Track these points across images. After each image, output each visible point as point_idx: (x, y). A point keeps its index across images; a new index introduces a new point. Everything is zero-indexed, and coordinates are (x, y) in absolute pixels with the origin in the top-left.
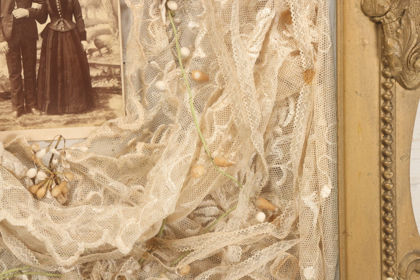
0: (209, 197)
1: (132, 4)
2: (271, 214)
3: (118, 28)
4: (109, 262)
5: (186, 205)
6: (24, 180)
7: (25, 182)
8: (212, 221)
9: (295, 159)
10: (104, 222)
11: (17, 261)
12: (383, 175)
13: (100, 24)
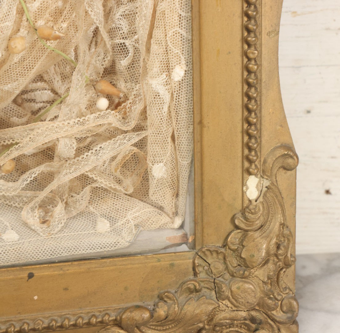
0: (40, 78)
2: (117, 101)
5: (6, 88)
8: (45, 107)
9: (142, 33)
12: (245, 54)
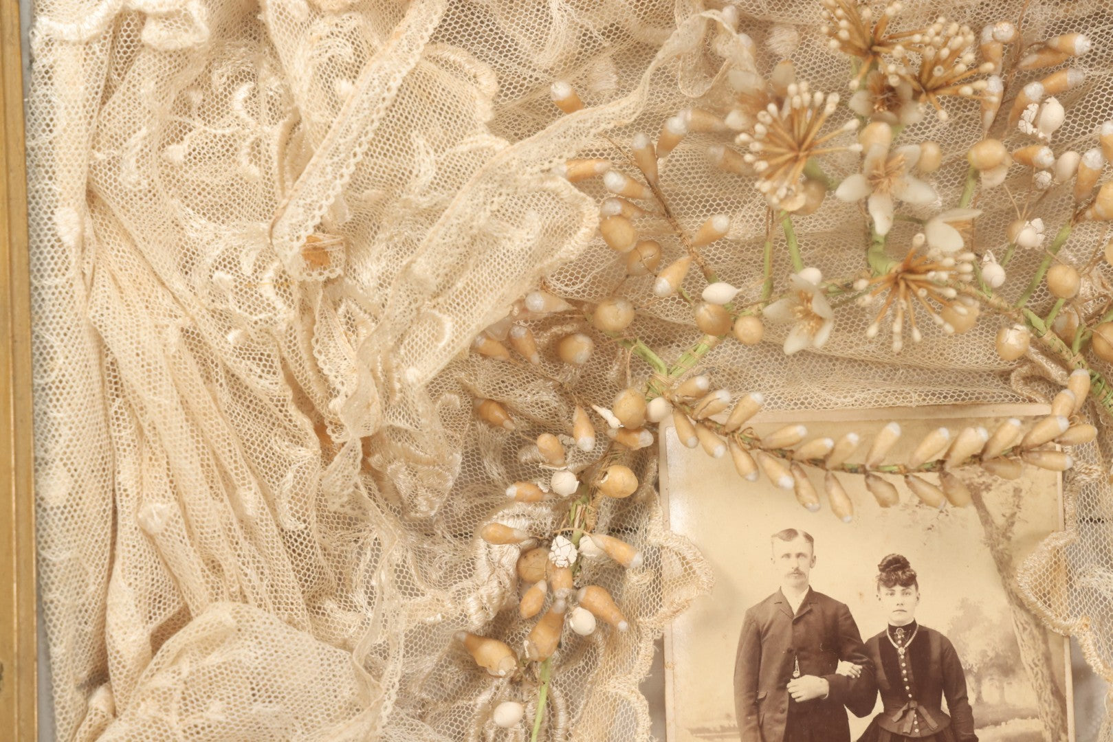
1: (1105, 666)
3: (1066, 731)
13: (1017, 719)
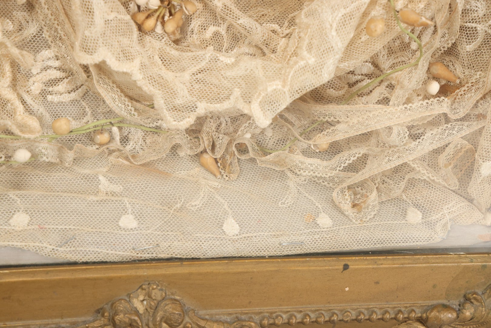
4: (222, 119)
6: (128, 5)
7: (130, 7)
8: (362, 81)
10: (235, 79)
11: (105, 106)
